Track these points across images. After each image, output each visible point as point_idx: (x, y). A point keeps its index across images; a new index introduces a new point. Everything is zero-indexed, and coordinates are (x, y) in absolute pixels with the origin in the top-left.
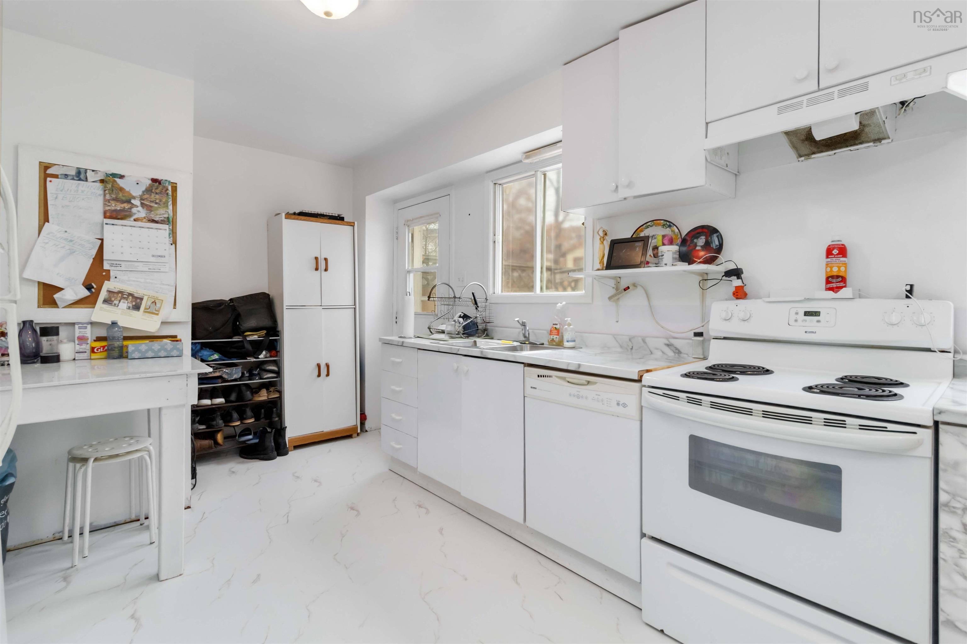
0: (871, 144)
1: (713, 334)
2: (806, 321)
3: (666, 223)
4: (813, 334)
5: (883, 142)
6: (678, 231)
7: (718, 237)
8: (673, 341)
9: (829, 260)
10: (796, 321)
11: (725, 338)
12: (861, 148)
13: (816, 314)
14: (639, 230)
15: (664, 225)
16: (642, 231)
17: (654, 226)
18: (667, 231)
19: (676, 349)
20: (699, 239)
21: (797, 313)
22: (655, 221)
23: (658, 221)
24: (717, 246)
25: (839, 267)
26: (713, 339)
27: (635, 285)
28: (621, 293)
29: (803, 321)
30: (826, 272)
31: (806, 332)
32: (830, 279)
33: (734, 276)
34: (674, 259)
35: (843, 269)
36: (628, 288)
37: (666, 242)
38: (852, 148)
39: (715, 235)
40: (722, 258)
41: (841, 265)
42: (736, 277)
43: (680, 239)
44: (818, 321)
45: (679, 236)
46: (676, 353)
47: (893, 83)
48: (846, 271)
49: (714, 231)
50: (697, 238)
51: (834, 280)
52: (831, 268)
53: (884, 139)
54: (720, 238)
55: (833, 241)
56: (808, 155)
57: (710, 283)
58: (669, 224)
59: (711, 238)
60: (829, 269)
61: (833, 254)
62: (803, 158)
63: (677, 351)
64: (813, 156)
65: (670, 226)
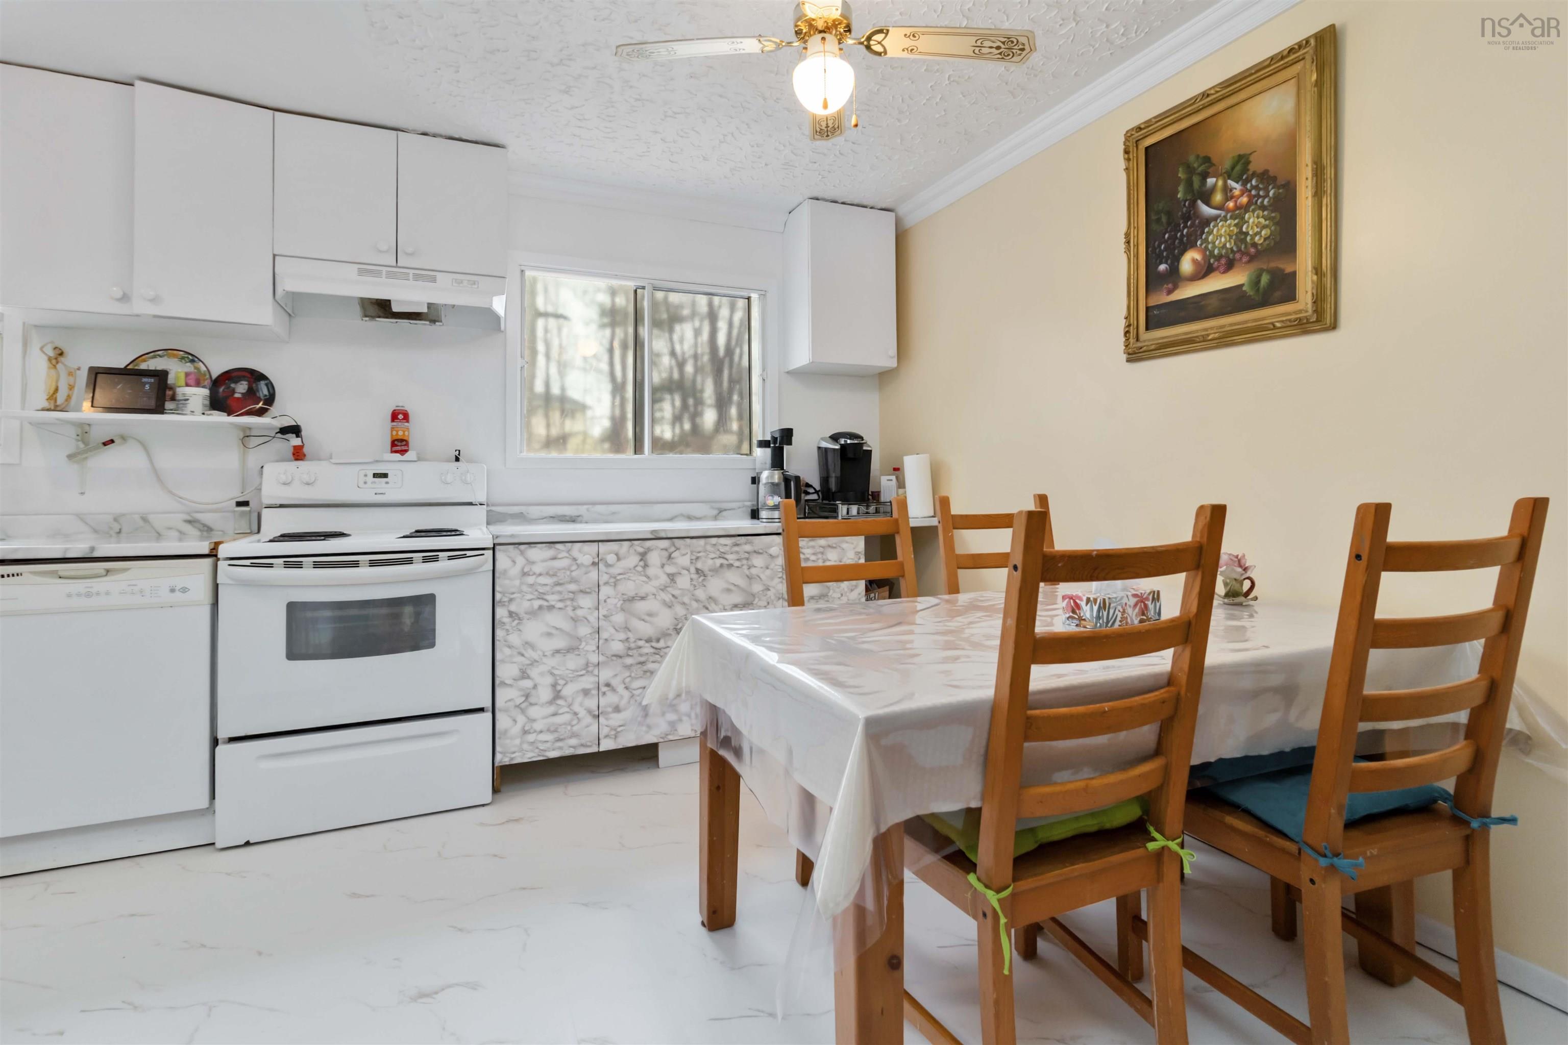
0: (428, 323)
1: (266, 501)
2: (375, 482)
3: (186, 356)
4: (381, 496)
5: (437, 323)
6: (205, 369)
7: (267, 385)
8: (199, 516)
9: (394, 424)
10: (365, 483)
11: (282, 506)
12: (420, 324)
13: (385, 476)
14: (140, 359)
15: (183, 358)
16: (145, 361)
17: (166, 357)
18: (189, 367)
19: (204, 525)
20: (238, 384)
21: (366, 475)
22: (170, 351)
23: (175, 352)
24: (266, 396)
25: (404, 432)
26: (265, 508)
27: (124, 438)
28: (96, 448)
29: (372, 483)
30: (392, 435)
31: (376, 494)
32: (396, 442)
33: (293, 433)
34: (204, 405)
35: (406, 433)
36: (112, 441)
37: (191, 382)
38: (412, 321)
39: (262, 383)
40: (274, 410)
41: (405, 429)
42: (294, 435)
43: (209, 381)
44: (387, 483)
45: (208, 376)
46: (203, 531)
47: (454, 284)
48: (408, 436)
49: (261, 377)
50: (236, 382)
51: (399, 444)
52: (397, 431)
53: (438, 321)
54: (271, 386)
55: (397, 406)
56: (373, 317)
57: (254, 441)
58: (193, 359)
59: (257, 385)
60: (394, 433)
61: (398, 419)
62: (367, 319)
63: (206, 528)
64: (377, 319)
65: (192, 361)
